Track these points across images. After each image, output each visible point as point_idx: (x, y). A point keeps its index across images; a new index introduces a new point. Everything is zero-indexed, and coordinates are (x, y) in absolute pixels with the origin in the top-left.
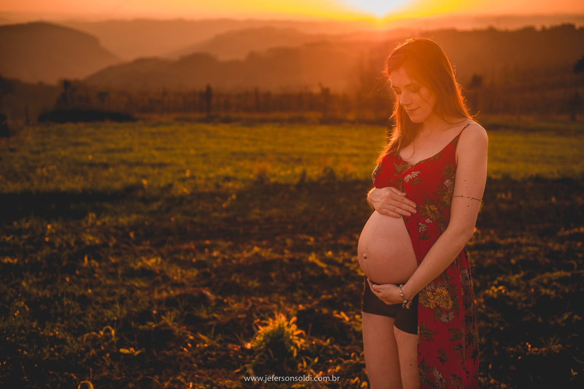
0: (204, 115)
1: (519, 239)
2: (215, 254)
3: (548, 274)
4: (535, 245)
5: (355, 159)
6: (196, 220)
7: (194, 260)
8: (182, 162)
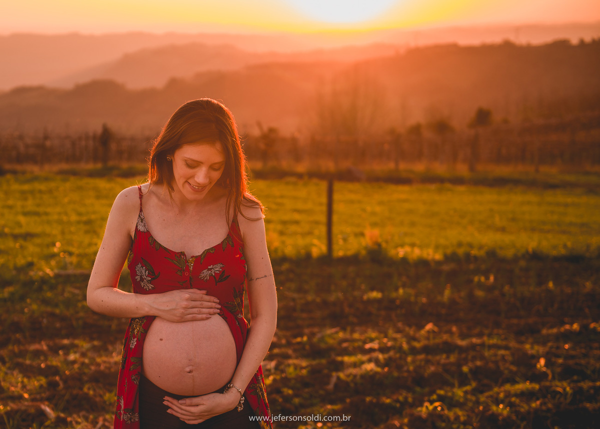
0: (99, 166)
1: (485, 338)
2: (72, 357)
3: (508, 387)
4: (506, 348)
5: (293, 228)
6: (57, 311)
7: (43, 366)
8: (55, 231)
